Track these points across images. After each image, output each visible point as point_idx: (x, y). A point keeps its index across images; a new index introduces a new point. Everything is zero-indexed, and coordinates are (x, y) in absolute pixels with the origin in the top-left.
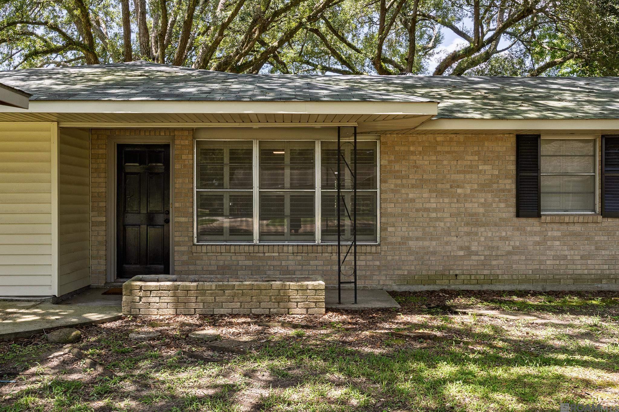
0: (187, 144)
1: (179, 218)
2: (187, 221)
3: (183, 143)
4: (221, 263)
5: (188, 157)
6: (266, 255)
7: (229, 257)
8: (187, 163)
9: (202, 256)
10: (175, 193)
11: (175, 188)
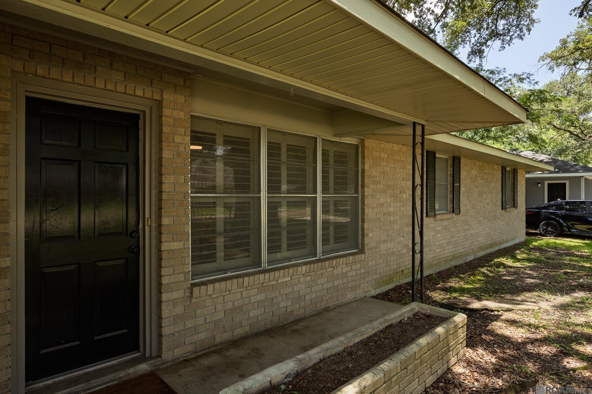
0: (182, 117)
1: (170, 244)
2: (182, 247)
3: (176, 114)
4: (229, 306)
5: (184, 139)
6: (279, 281)
7: (239, 294)
8: (182, 149)
9: (205, 300)
10: (160, 199)
11: (160, 192)
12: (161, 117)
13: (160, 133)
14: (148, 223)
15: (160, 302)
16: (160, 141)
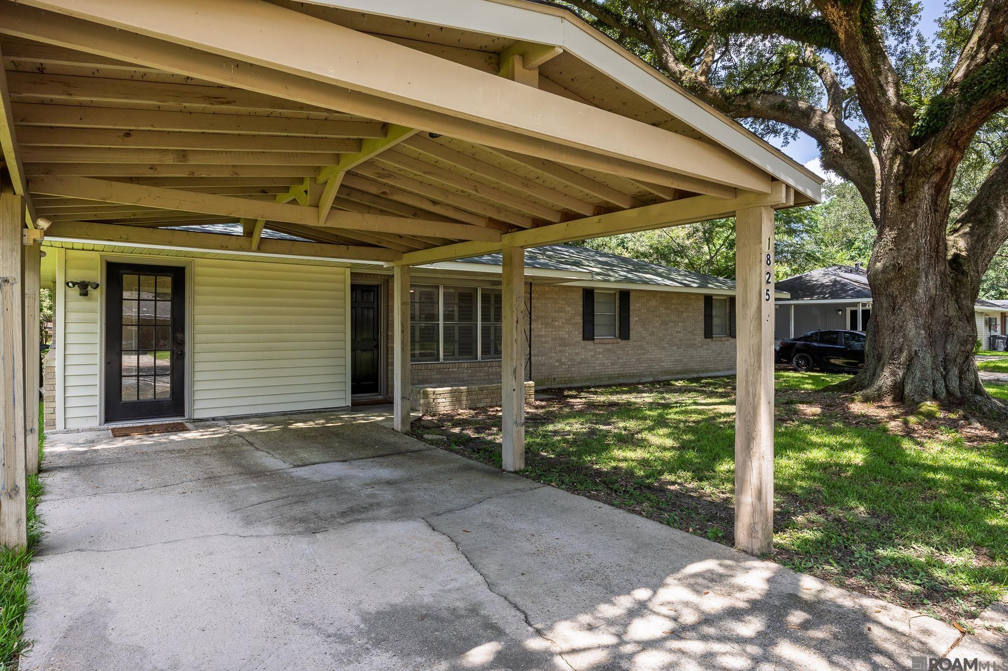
4: (421, 378)
7: (426, 373)
10: (388, 324)
11: (388, 320)
12: (388, 286)
13: (388, 294)
14: (382, 334)
15: (388, 370)
16: (388, 298)
